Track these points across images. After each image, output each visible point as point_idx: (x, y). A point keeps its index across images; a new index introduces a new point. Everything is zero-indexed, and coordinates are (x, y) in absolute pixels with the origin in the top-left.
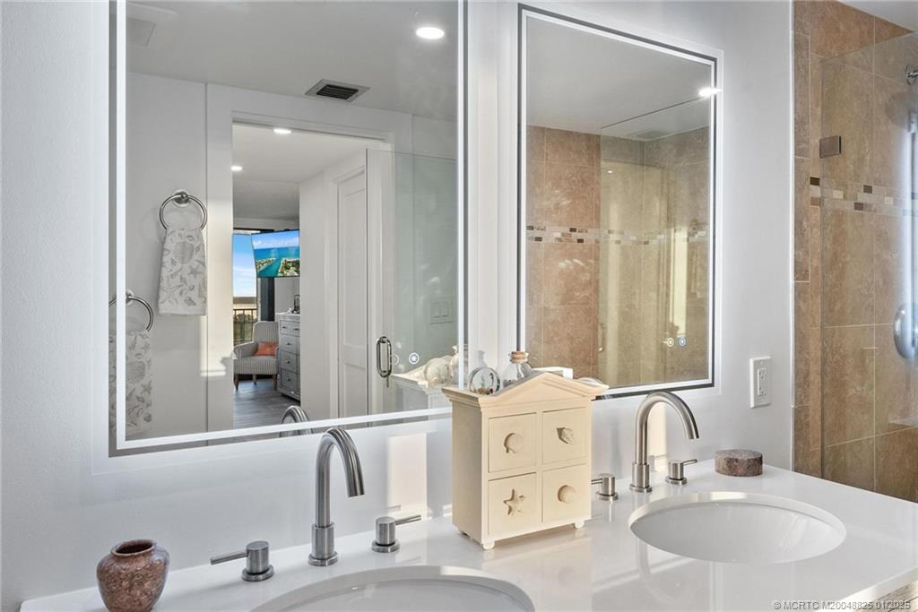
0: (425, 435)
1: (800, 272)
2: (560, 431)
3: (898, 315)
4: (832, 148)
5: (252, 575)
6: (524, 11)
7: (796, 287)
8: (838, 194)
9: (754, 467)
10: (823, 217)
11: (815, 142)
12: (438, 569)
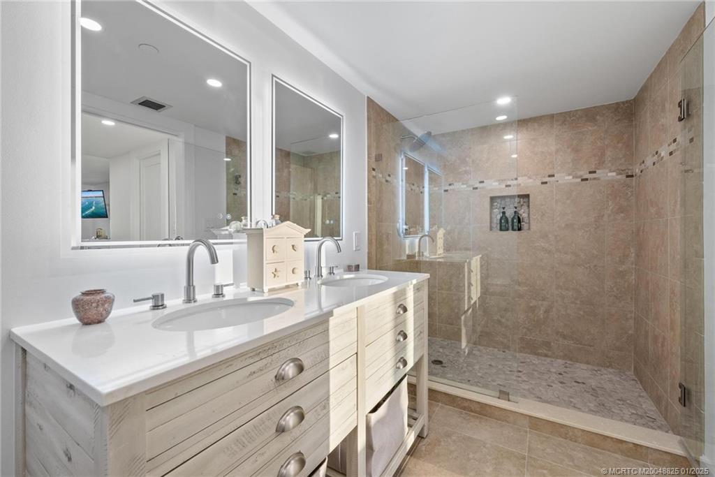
0: (232, 251)
1: (369, 202)
2: (293, 246)
3: (398, 222)
4: (379, 158)
5: (156, 307)
6: (274, 78)
7: (368, 207)
8: (381, 176)
9: (357, 268)
10: (376, 182)
11: (374, 155)
12: (246, 299)
